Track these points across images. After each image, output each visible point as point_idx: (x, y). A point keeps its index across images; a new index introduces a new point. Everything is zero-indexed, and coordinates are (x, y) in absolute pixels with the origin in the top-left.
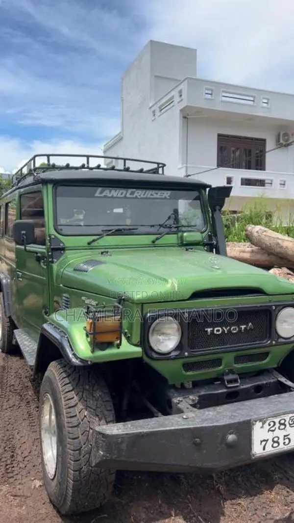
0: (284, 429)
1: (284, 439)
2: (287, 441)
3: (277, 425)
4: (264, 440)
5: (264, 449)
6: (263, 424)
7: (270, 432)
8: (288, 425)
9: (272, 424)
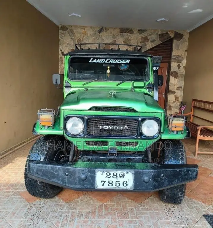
0: (116, 178)
1: (116, 183)
2: (118, 185)
3: (112, 175)
4: (103, 181)
5: (103, 185)
6: (103, 173)
7: (107, 178)
8: (118, 177)
9: (108, 174)
